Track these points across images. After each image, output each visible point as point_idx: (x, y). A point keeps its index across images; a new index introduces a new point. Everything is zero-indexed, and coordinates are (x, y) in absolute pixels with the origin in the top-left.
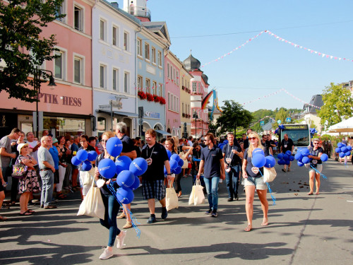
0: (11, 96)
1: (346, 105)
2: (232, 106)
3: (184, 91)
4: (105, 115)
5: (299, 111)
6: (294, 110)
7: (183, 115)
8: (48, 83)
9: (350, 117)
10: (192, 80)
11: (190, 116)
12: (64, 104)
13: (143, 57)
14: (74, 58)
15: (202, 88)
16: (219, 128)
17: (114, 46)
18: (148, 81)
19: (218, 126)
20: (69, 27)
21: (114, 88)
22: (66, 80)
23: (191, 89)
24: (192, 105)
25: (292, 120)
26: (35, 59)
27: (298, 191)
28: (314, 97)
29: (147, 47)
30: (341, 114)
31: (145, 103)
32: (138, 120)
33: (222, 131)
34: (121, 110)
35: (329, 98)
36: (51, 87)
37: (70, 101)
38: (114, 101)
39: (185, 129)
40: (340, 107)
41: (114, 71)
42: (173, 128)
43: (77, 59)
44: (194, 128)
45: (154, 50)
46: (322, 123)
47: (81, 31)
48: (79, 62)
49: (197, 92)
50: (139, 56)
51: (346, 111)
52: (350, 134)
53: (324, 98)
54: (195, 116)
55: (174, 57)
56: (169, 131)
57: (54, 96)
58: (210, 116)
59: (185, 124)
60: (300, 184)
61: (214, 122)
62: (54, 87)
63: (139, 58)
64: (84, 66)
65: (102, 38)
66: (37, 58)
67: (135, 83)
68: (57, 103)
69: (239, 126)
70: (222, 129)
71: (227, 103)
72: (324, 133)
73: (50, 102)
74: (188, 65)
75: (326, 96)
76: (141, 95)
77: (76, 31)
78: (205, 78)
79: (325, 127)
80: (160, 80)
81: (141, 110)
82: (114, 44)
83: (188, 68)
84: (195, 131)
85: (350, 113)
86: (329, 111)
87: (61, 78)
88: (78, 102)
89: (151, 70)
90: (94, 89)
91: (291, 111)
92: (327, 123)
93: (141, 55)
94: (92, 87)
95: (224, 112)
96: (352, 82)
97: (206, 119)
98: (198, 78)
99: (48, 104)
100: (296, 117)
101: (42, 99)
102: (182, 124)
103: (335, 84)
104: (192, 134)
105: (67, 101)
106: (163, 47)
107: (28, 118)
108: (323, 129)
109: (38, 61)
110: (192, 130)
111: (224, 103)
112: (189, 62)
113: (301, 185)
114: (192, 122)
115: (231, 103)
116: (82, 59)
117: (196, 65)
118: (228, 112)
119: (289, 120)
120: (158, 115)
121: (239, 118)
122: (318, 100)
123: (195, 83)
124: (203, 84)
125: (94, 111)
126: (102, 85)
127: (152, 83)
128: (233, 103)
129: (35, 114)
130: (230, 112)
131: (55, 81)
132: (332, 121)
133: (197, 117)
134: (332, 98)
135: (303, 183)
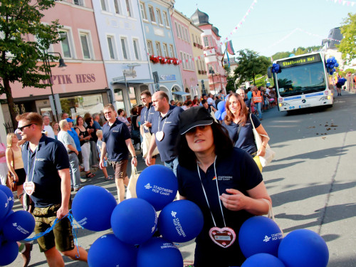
0: (24, 85)
2: (247, 55)
3: (197, 48)
4: (121, 87)
5: (318, 48)
6: (312, 48)
7: (199, 72)
8: (58, 65)
10: (202, 35)
11: (206, 72)
12: (78, 82)
13: (148, 20)
14: (80, 34)
15: (214, 42)
16: (237, 79)
17: (117, 15)
18: (158, 44)
19: (236, 77)
20: (68, 4)
21: (125, 57)
22: (76, 58)
23: (203, 44)
24: (207, 60)
26: (40, 44)
27: (326, 134)
28: (332, 30)
29: (151, 9)
31: (158, 67)
32: (154, 85)
33: (241, 82)
34: (136, 78)
35: (348, 30)
36: (61, 69)
37: (84, 79)
38: (128, 70)
39: (203, 86)
41: (122, 40)
42: (191, 87)
43: (83, 35)
44: (212, 83)
45: (158, 11)
46: (344, 58)
47: (82, 5)
48: (85, 37)
49: (210, 46)
50: (145, 20)
53: (342, 31)
54: (211, 71)
55: (180, 15)
56: (187, 91)
57: (66, 76)
58: (227, 69)
59: (202, 82)
60: (326, 126)
61: (232, 74)
62: (64, 68)
63: (145, 22)
64: (91, 41)
65: (104, 8)
66: (42, 44)
67: (145, 49)
68: (71, 83)
69: (257, 74)
70: (241, 79)
71: (241, 53)
72: (347, 67)
73: (64, 83)
74: (195, 21)
75: (345, 28)
76: (154, 60)
77: (76, 6)
78: (215, 31)
79: (347, 61)
80: (170, 41)
81: (155, 75)
82: (117, 12)
83: (197, 23)
84: (213, 87)
86: (350, 43)
87: (70, 56)
88: (92, 78)
89: (159, 32)
90: (105, 62)
91: (309, 49)
92: (348, 56)
93: (146, 19)
94: (103, 60)
95: (240, 63)
97: (223, 72)
98: (208, 32)
99: (63, 85)
101: (55, 82)
102: (200, 81)
103: (353, 14)
104: (211, 90)
105: (80, 78)
106: (167, 6)
107: (45, 103)
108: (345, 63)
109: (43, 47)
110: (211, 86)
111: (239, 53)
112: (197, 17)
113: (328, 128)
114: (210, 78)
115: (245, 52)
116: (87, 33)
117: (204, 19)
118: (244, 62)
120: (174, 77)
121: (257, 66)
122: (337, 33)
123: (206, 38)
124: (214, 37)
125: (109, 84)
126: (112, 56)
127: (162, 45)
128: (248, 52)
129: (51, 97)
130: (246, 61)
131: (65, 61)
132: (354, 54)
133: (213, 72)
134: (351, 29)
135: (329, 124)
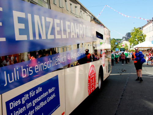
1: (140, 37)
5: (121, 40)
9: (142, 42)
25: (118, 44)
27: (122, 73)
28: (127, 33)
30: (138, 41)
35: (134, 34)
40: (138, 38)
46: (130, 45)
51: (141, 39)
52: (142, 49)
72: (131, 49)
75: (132, 33)
85: (142, 40)
86: (134, 39)
91: (117, 39)
92: (132, 44)
96: (143, 27)
100: (119, 42)
103: (136, 28)
108: (131, 47)
119: (116, 44)
122: (129, 35)
132: (135, 44)
134: (135, 34)
135: (123, 70)
